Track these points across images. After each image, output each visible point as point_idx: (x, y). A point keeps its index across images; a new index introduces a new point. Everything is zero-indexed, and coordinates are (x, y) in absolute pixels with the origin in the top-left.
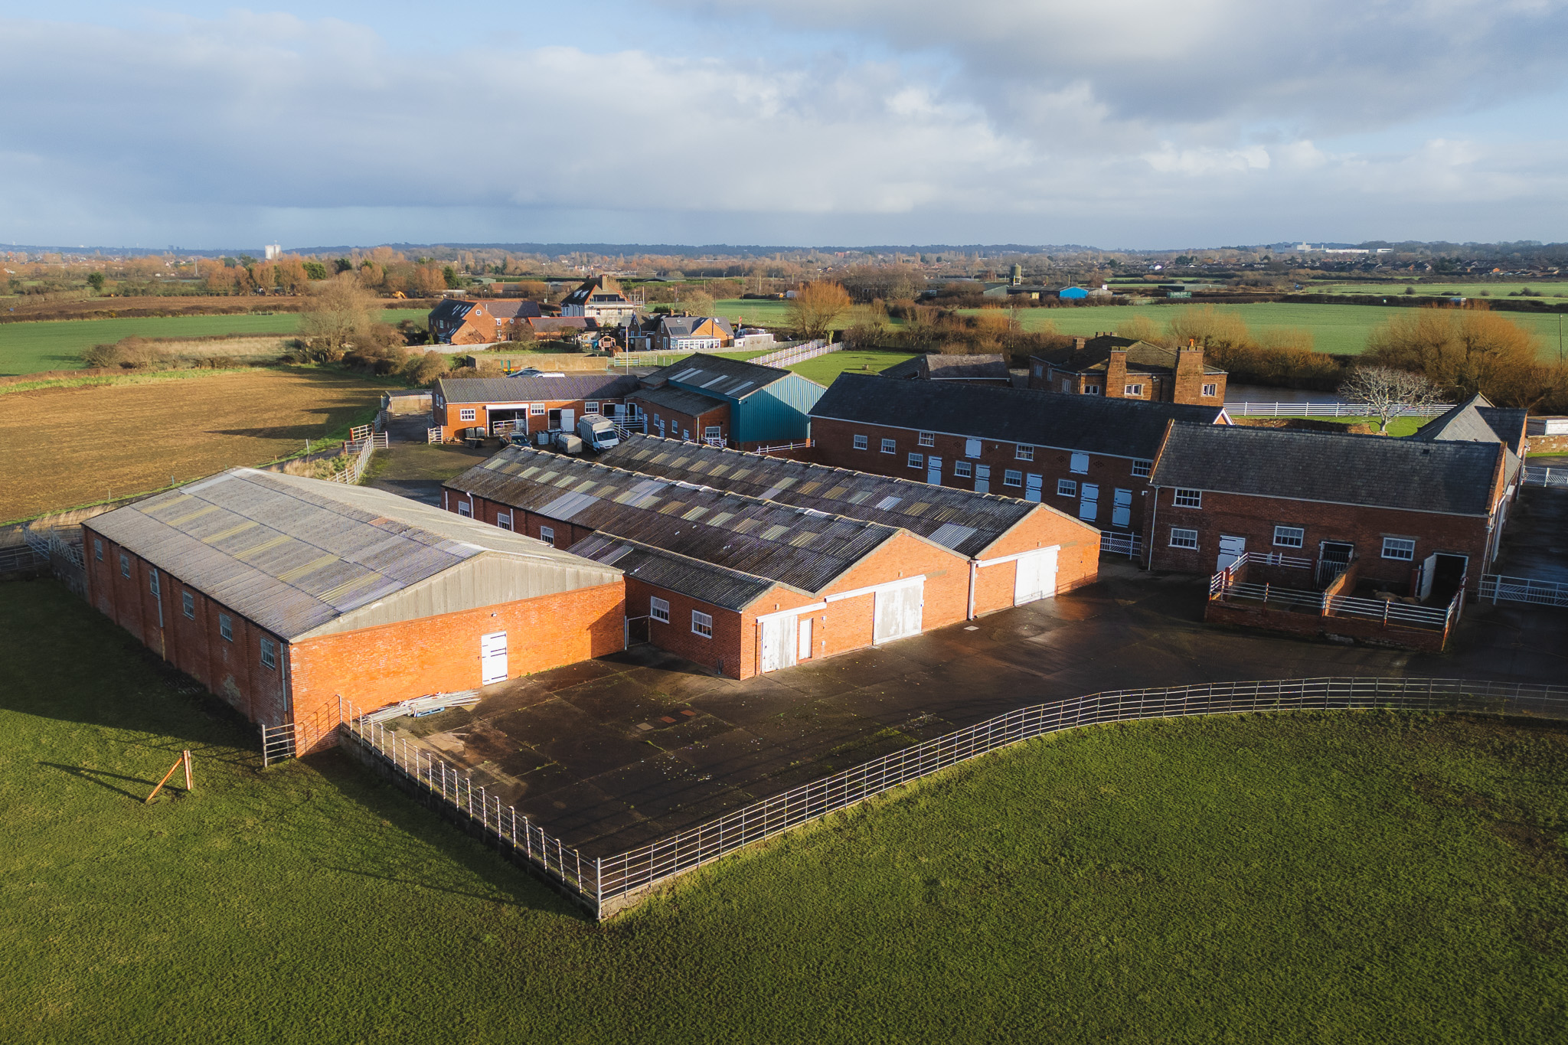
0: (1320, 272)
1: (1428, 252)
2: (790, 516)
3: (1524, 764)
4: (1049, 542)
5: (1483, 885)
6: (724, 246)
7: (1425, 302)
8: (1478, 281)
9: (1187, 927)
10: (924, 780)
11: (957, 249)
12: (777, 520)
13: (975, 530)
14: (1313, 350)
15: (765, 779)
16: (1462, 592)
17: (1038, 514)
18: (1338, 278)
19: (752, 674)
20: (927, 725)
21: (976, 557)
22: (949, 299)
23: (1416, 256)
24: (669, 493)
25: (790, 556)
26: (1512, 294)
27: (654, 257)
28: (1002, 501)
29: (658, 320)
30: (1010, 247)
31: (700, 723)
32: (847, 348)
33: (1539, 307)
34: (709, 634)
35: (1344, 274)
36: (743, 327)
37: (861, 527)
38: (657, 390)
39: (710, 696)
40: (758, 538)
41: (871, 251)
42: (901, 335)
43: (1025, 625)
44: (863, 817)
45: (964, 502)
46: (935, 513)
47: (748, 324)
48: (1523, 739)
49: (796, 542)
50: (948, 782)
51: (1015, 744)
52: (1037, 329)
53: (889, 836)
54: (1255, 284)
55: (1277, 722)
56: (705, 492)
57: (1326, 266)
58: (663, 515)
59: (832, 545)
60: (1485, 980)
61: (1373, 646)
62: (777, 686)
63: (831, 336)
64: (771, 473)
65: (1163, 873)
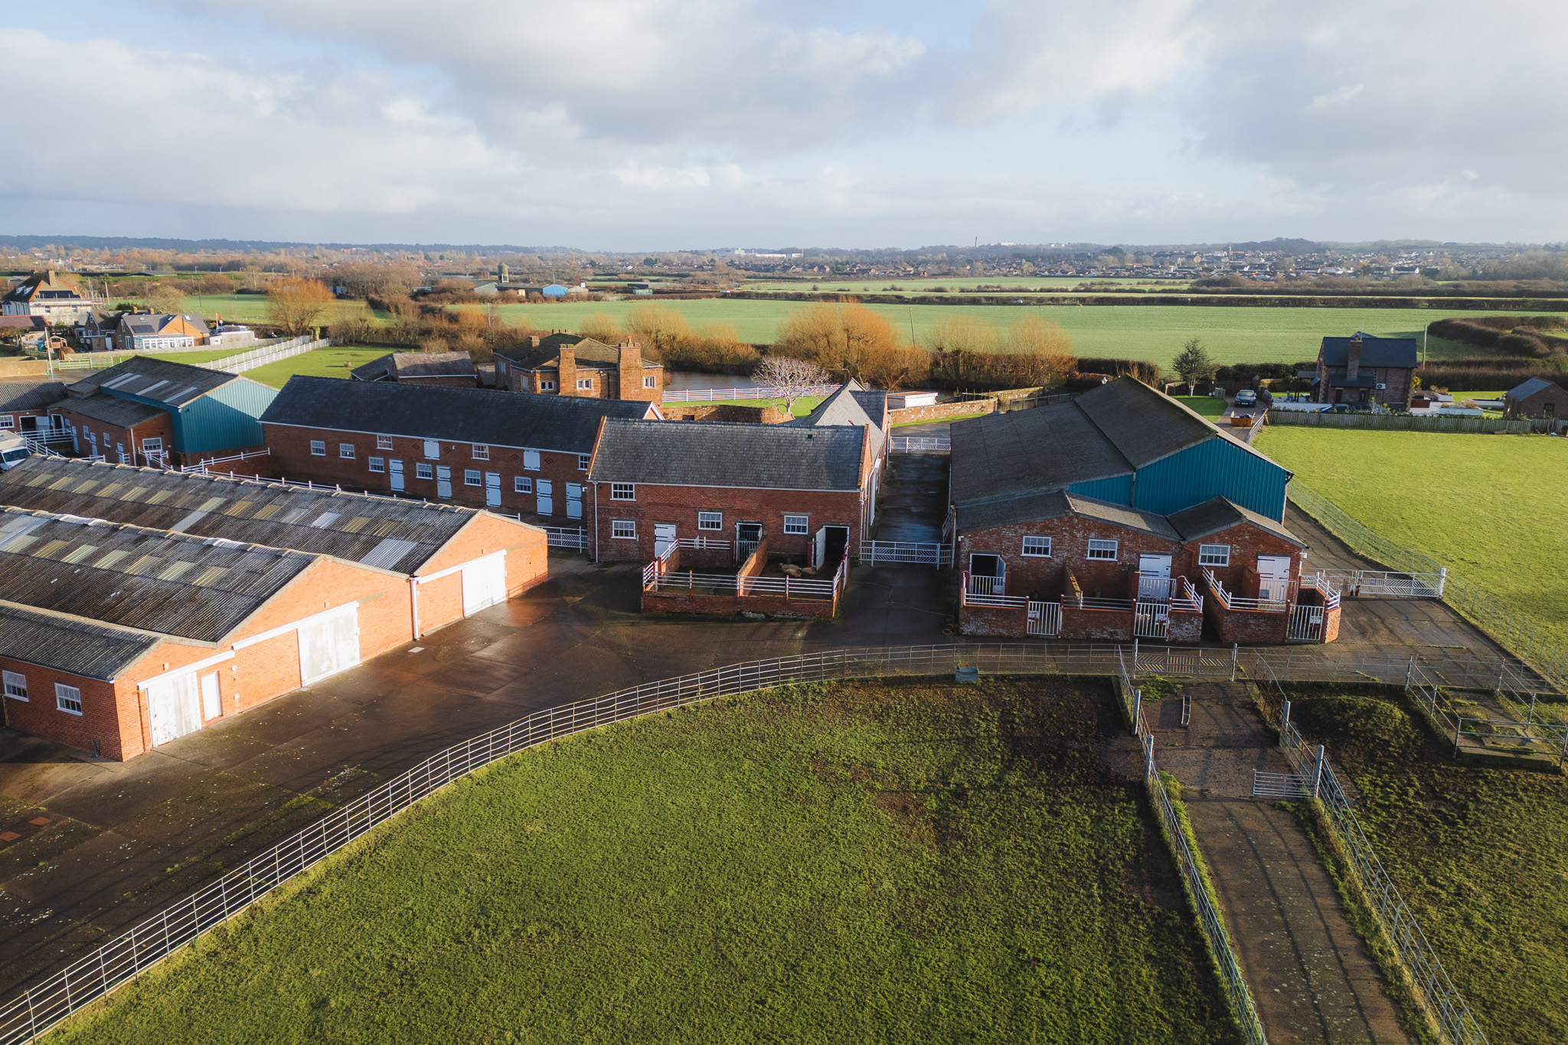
0: (751, 273)
1: (827, 257)
2: (196, 549)
3: (898, 725)
4: (494, 547)
5: (870, 869)
6: (224, 241)
7: (826, 297)
8: (861, 280)
9: (600, 992)
10: (332, 858)
11: (459, 249)
12: (181, 555)
13: (415, 544)
14: (739, 341)
15: (127, 900)
16: (846, 561)
17: (478, 521)
18: (765, 277)
19: (140, 751)
20: (349, 782)
21: (415, 574)
22: (442, 295)
23: (819, 259)
24: (50, 530)
25: (192, 599)
26: (885, 290)
27: (145, 250)
28: (442, 511)
29: (119, 317)
30: (507, 248)
31: (52, 834)
32: (334, 345)
33: (900, 300)
34: (79, 710)
35: (769, 274)
36: (225, 323)
37: (277, 557)
38: (87, 398)
39: (77, 792)
40: (155, 579)
41: (377, 248)
42: (388, 331)
43: (472, 637)
44: (249, 927)
45: (405, 513)
46: (375, 528)
47: (230, 320)
48: (897, 700)
49: (202, 580)
50: (361, 854)
51: (442, 789)
52: (515, 326)
53: (278, 946)
54: (704, 283)
55: (699, 714)
56: (98, 526)
57: (757, 268)
58: (39, 559)
59: (243, 581)
60: (873, 986)
61: (781, 620)
62: (171, 762)
63: (318, 332)
64: (196, 494)
65: (581, 924)
